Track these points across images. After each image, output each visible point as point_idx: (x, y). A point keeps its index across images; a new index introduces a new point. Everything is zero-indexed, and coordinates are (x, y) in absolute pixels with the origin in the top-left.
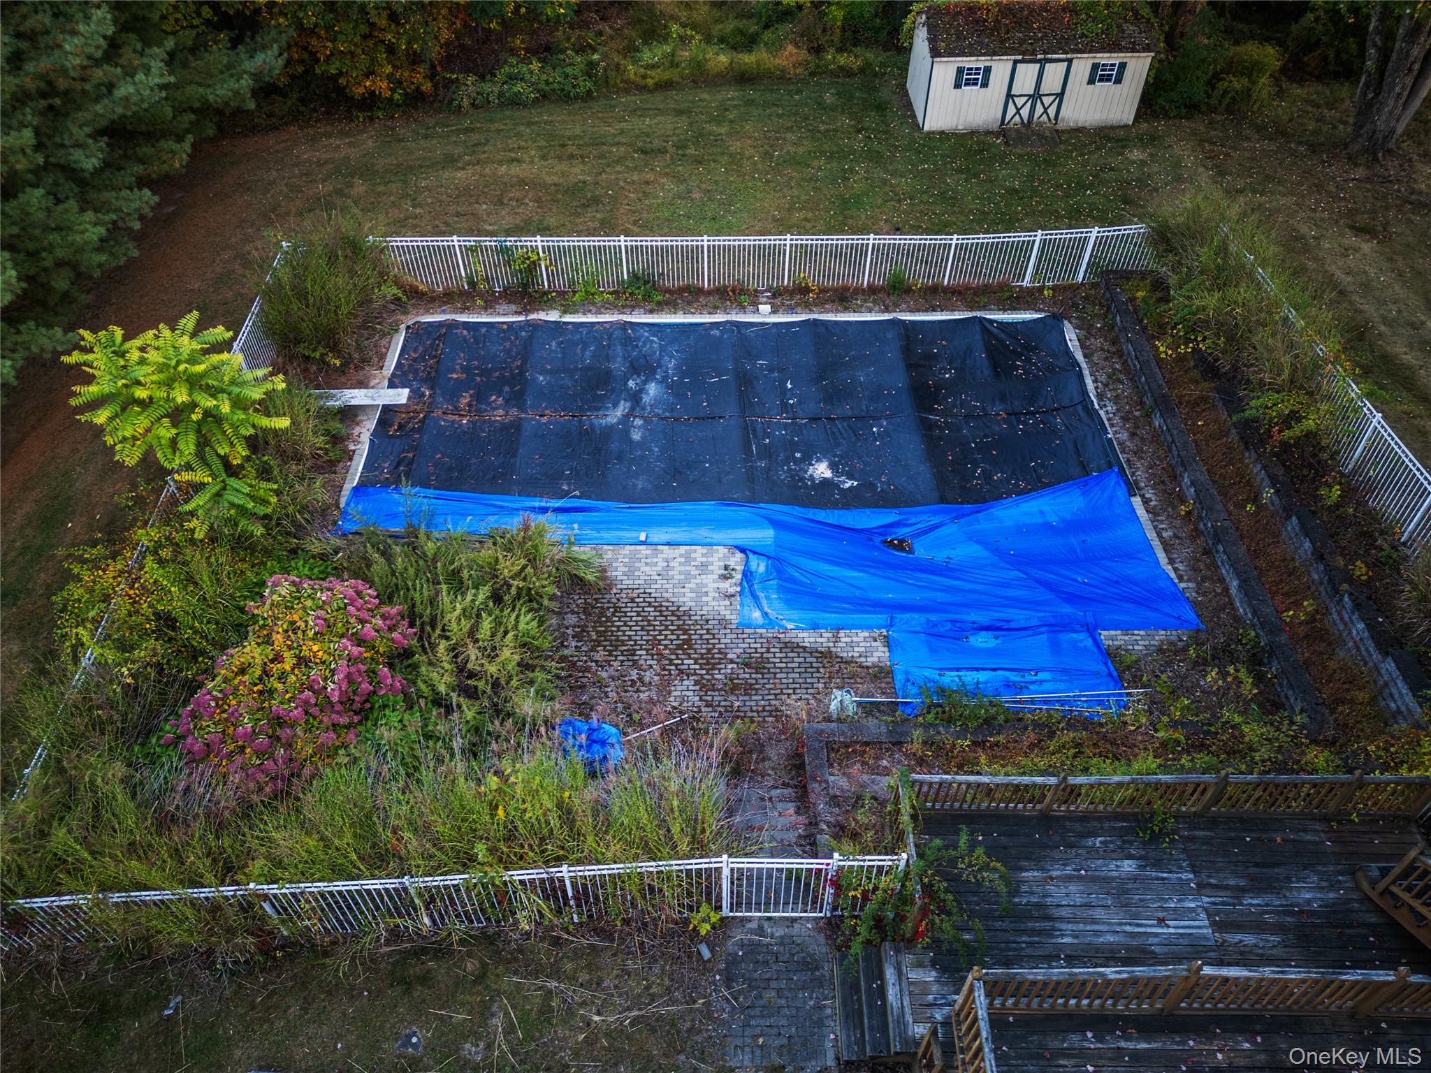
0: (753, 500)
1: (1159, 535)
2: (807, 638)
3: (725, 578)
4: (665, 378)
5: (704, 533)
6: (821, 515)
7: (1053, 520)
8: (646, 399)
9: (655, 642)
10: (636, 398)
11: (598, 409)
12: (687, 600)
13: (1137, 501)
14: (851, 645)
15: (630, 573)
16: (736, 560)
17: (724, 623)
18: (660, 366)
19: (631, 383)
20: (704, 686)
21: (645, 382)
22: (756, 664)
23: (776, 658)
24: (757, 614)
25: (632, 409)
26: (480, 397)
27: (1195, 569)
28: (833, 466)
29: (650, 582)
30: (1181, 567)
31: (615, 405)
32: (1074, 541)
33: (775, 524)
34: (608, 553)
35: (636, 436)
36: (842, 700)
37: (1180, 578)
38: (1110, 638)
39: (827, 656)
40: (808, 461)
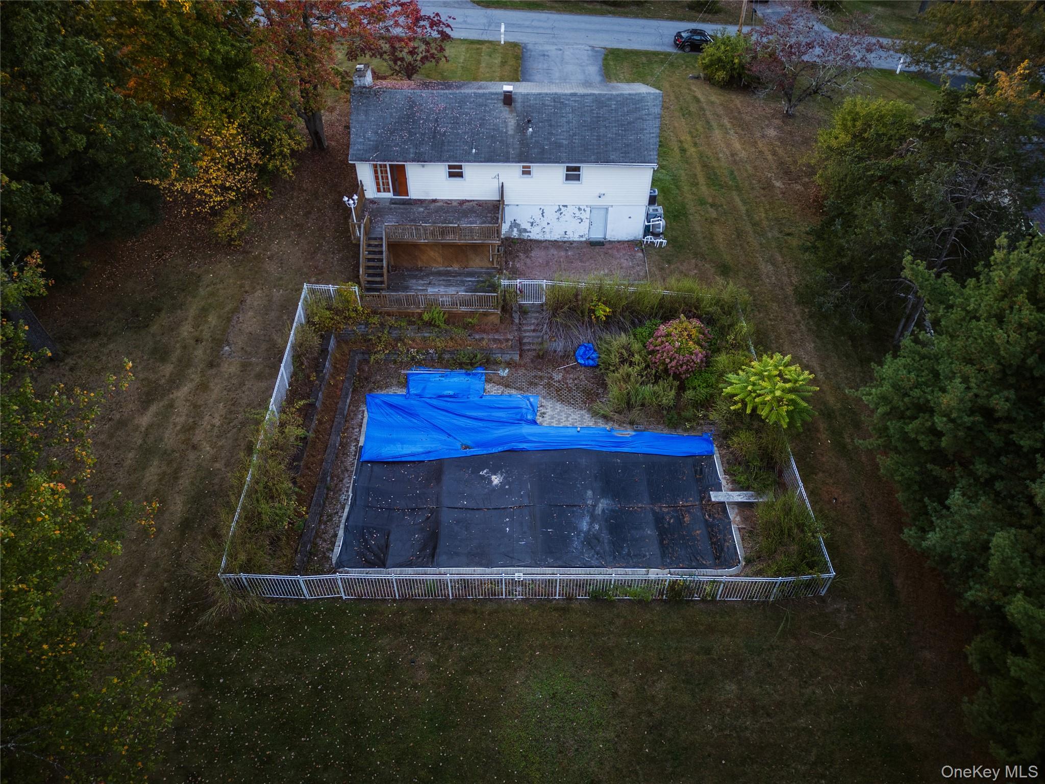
1: (360, 430)
2: (513, 392)
5: (553, 432)
8: (587, 519)
9: (570, 391)
10: (593, 518)
11: (612, 511)
12: (558, 406)
14: (498, 390)
16: (539, 420)
17: (544, 398)
18: (583, 543)
19: (597, 527)
21: (589, 530)
23: (525, 385)
24: (532, 400)
25: (594, 510)
27: (355, 415)
28: (491, 482)
29: (574, 412)
30: (360, 416)
35: (590, 493)
36: (504, 372)
38: (403, 391)
39: (507, 386)
40: (502, 484)
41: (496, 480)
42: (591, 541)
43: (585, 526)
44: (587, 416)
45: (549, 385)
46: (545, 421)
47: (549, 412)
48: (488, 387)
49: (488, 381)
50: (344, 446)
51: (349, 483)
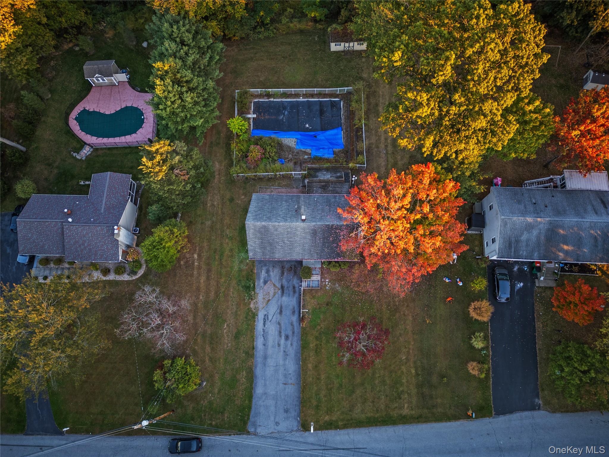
0: (298, 131)
1: (343, 136)
2: (303, 150)
3: (295, 142)
4: (288, 110)
5: (293, 136)
6: (307, 133)
7: (332, 134)
9: (287, 150)
10: (284, 114)
12: (291, 145)
13: (342, 132)
14: (308, 151)
17: (294, 148)
19: (283, 112)
20: (292, 155)
23: (300, 152)
24: (298, 147)
25: (284, 116)
26: (264, 114)
28: (309, 125)
29: (287, 143)
31: (281, 116)
32: (334, 137)
33: (301, 135)
34: (282, 139)
35: (284, 121)
36: (306, 157)
37: (344, 142)
38: (334, 150)
39: (305, 152)
40: (306, 124)
41: (307, 126)
42: (285, 108)
43: (286, 112)
44: (283, 142)
45: (293, 153)
46: (294, 140)
47: (293, 143)
48: (310, 152)
49: (310, 154)
50: (347, 131)
51: (343, 121)
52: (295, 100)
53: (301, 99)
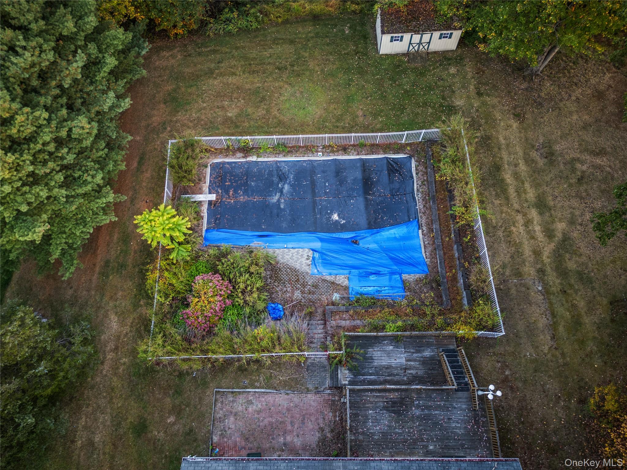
0: (315, 231)
1: (424, 243)
2: (328, 278)
3: (308, 259)
4: (290, 182)
5: (302, 244)
6: (334, 235)
7: (397, 236)
8: (285, 191)
9: (290, 280)
10: (281, 191)
11: (270, 196)
12: (298, 266)
13: (420, 231)
14: (339, 280)
15: (283, 258)
16: (310, 253)
17: (307, 273)
18: (288, 177)
19: (280, 185)
20: (303, 292)
21: (284, 184)
22: (315, 286)
23: (320, 284)
24: (316, 271)
25: (281, 196)
26: (235, 192)
27: (431, 255)
28: (339, 215)
29: (288, 261)
30: (427, 254)
31: (276, 195)
32: (402, 243)
33: (322, 240)
34: (277, 251)
35: (282, 206)
36: (336, 296)
37: (426, 257)
38: (405, 276)
39: (333, 283)
40: (331, 213)
41: (335, 217)
44: (279, 258)
45: (304, 285)
46: (307, 252)
47: (304, 260)
48: (346, 283)
49: (346, 288)
52: (305, 158)
53: (320, 157)
